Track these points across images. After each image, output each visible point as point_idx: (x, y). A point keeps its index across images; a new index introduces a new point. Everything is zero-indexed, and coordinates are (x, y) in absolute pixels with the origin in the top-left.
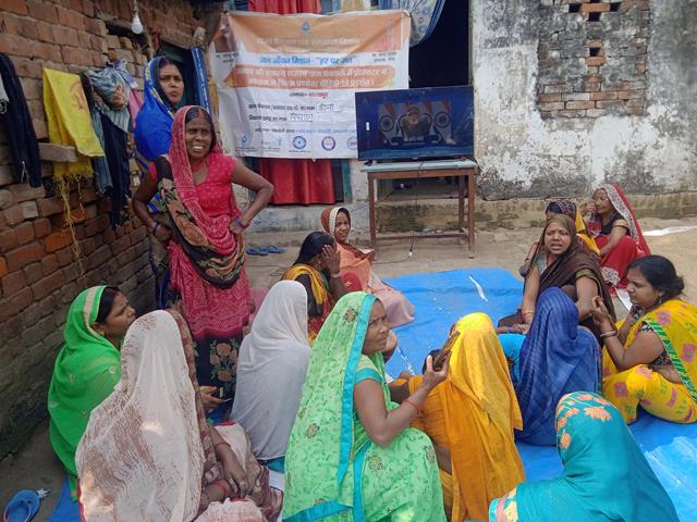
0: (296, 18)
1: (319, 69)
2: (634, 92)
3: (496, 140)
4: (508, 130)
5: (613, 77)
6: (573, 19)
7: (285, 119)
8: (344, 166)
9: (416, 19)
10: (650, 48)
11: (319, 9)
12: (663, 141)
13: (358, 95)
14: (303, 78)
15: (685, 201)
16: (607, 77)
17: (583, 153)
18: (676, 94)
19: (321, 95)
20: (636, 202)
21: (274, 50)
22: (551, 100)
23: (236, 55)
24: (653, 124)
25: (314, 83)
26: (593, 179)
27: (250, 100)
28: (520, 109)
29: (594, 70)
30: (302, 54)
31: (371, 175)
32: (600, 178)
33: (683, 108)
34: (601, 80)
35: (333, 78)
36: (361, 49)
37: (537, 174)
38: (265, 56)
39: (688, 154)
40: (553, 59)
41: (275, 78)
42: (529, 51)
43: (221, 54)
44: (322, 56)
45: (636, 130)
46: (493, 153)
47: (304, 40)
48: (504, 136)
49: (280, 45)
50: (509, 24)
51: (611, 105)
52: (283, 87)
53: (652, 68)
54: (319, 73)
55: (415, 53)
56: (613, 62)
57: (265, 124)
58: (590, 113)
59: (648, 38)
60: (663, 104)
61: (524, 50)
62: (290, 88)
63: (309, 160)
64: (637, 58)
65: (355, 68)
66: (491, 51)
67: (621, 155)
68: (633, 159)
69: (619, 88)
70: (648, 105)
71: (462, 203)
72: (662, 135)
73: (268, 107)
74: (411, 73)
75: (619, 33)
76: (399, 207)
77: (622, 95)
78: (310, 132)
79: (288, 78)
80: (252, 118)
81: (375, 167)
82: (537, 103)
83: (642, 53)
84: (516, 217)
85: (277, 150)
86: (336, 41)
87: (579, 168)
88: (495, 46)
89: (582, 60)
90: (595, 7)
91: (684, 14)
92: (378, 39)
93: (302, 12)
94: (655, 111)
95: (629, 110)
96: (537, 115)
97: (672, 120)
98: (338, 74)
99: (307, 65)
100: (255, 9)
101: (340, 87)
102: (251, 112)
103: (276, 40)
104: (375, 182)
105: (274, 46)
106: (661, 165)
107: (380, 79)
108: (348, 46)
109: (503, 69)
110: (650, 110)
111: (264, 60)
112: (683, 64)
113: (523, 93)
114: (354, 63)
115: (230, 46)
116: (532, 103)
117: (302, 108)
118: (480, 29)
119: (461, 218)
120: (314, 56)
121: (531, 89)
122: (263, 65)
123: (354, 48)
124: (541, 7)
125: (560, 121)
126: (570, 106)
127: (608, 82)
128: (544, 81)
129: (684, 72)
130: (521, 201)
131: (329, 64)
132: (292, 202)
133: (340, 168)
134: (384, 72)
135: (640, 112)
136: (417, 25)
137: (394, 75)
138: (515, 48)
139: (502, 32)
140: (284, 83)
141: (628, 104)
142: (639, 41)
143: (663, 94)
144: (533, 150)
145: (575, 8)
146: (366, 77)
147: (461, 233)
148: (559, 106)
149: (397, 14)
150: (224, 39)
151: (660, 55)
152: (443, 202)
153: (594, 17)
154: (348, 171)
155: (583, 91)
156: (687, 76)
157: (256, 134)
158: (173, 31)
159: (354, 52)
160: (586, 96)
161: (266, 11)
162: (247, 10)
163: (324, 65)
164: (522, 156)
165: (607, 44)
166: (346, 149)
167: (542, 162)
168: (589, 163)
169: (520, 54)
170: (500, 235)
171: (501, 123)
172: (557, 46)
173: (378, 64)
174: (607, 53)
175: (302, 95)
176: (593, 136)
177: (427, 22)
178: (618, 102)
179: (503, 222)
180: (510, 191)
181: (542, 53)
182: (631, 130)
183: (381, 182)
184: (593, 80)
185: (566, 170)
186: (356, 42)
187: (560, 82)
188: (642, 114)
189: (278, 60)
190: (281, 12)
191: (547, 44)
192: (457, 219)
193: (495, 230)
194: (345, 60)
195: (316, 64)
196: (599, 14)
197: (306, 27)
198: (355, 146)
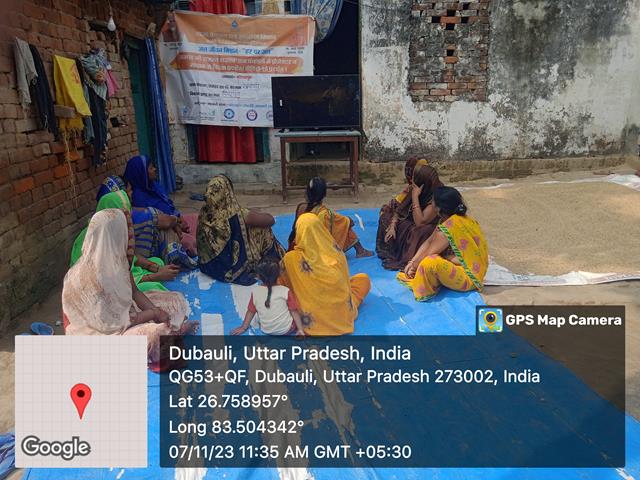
0: (227, 17)
1: (244, 58)
2: (479, 84)
3: (379, 116)
4: (388, 109)
5: (463, 72)
6: (435, 28)
7: (218, 95)
8: (264, 133)
9: (319, 22)
10: (490, 52)
11: (245, 12)
12: (500, 121)
13: (273, 79)
14: (232, 64)
15: (516, 166)
16: (459, 72)
17: (442, 128)
18: (508, 86)
19: (245, 77)
20: (481, 166)
21: (208, 41)
22: (420, 87)
23: (180, 44)
24: (493, 108)
25: (241, 69)
26: (450, 147)
27: (192, 80)
28: (397, 94)
29: (450, 67)
30: (232, 45)
31: (283, 140)
32: (455, 147)
33: (513, 97)
34: (455, 73)
35: (256, 65)
36: (277, 43)
37: (409, 143)
38: (204, 46)
39: (517, 131)
40: (420, 57)
41: (210, 63)
42: (402, 51)
43: (168, 44)
44: (247, 47)
45: (481, 112)
46: (377, 126)
47: (234, 34)
48: (385, 114)
49: (214, 38)
50: (388, 30)
51: (462, 93)
52: (217, 71)
53: (492, 67)
54: (245, 61)
55: (319, 48)
56: (463, 61)
57: (202, 99)
58: (447, 98)
59: (488, 45)
60: (499, 93)
61: (399, 49)
62: (222, 71)
63: (236, 128)
64: (481, 58)
65: (273, 58)
66: (375, 49)
67: (470, 130)
68: (479, 133)
69: (468, 80)
70: (490, 94)
71: (352, 163)
72: (499, 116)
73: (205, 85)
74: (315, 63)
75: (467, 39)
76: (307, 167)
77: (470, 86)
78: (237, 106)
79: (220, 64)
80: (192, 94)
81: (287, 133)
82: (409, 89)
83: (484, 54)
84: (394, 176)
85: (211, 119)
86: (258, 36)
87: (440, 139)
88: (377, 46)
89: (441, 59)
90: (451, 20)
91: (513, 28)
92: (290, 37)
93: (232, 13)
94: (494, 98)
95: (475, 97)
96: (409, 98)
97: (506, 105)
98: (259, 62)
99: (236, 54)
100: (195, 10)
101: (261, 72)
102: (191, 89)
103: (212, 34)
104: (287, 144)
105: (210, 39)
106: (499, 139)
107: (292, 67)
108: (267, 41)
109: (384, 63)
110: (490, 97)
111: (201, 49)
112: (514, 64)
113: (399, 82)
114: (272, 54)
115: (175, 37)
116: (405, 90)
117: (231, 87)
118: (367, 33)
119: (352, 176)
120: (241, 47)
121: (404, 79)
122: (201, 53)
123: (271, 43)
124: (411, 18)
125: (426, 103)
126: (433, 92)
127: (460, 75)
128: (414, 73)
129: (514, 70)
130: (397, 164)
131: (253, 54)
132: (222, 160)
133: (261, 135)
134: (295, 62)
135: (483, 98)
136: (320, 27)
137: (302, 64)
138: (392, 48)
139: (383, 36)
140: (217, 67)
141: (475, 92)
142: (482, 46)
143: (499, 86)
144: (406, 125)
145: (436, 20)
146: (282, 65)
147: (350, 187)
148: (424, 92)
149: (304, 19)
150: (170, 31)
151: (497, 57)
152: (340, 163)
153: (450, 27)
154: (267, 137)
155: (443, 82)
156: (516, 74)
157: (195, 106)
158: (132, 27)
159: (272, 45)
160: (444, 86)
161: (204, 11)
162: (188, 9)
163: (249, 55)
164: (398, 129)
165: (459, 47)
166: (265, 120)
167: (413, 134)
168: (446, 136)
169: (396, 52)
170: (381, 189)
171: (382, 104)
172: (423, 47)
173: (293, 55)
174: (460, 54)
175: (231, 77)
176: (449, 115)
177: (328, 25)
178: (467, 91)
179: (384, 180)
180: (390, 155)
181: (412, 53)
182: (477, 112)
183: (293, 147)
184: (449, 74)
185: (429, 141)
186: (274, 38)
187: (425, 74)
188: (485, 100)
189: (213, 49)
190: (216, 12)
191: (416, 46)
192: (349, 176)
193: (378, 185)
194: (265, 52)
195: (242, 53)
196: (453, 25)
197: (235, 24)
198: (272, 118)
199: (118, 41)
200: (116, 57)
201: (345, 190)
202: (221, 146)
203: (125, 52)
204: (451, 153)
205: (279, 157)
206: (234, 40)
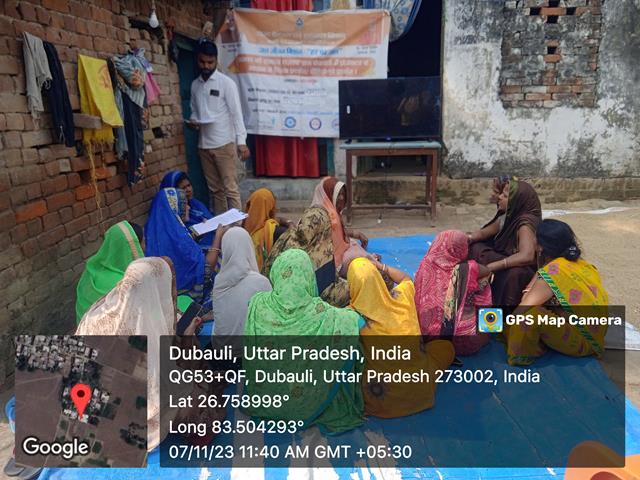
0: (291, 15)
1: (308, 59)
2: (586, 86)
3: (463, 125)
4: (474, 117)
5: (568, 73)
6: (533, 21)
7: (279, 102)
8: (329, 145)
9: (396, 17)
10: (601, 48)
11: (311, 8)
12: (611, 131)
13: (341, 83)
14: (295, 67)
15: (629, 186)
16: (562, 73)
17: (539, 139)
18: (623, 90)
19: (310, 81)
20: (585, 184)
21: (269, 41)
22: (513, 91)
23: (239, 45)
24: (603, 115)
25: (305, 72)
26: (547, 162)
27: (250, 84)
28: (485, 99)
29: (551, 67)
30: (296, 46)
31: (349, 153)
32: (553, 162)
33: (629, 102)
34: (557, 74)
35: (322, 67)
36: (346, 43)
37: (497, 157)
38: (264, 47)
39: (633, 143)
40: (515, 55)
41: (272, 66)
42: (494, 48)
43: (226, 45)
44: (312, 47)
45: (588, 120)
46: (459, 136)
47: (299, 33)
48: (470, 122)
49: (277, 38)
50: (476, 24)
51: (565, 97)
52: (278, 74)
53: (603, 66)
54: (310, 63)
55: (393, 47)
56: (568, 60)
57: (261, 106)
58: (547, 103)
59: (600, 40)
60: (612, 98)
61: (489, 46)
62: (284, 74)
63: (298, 138)
64: (589, 56)
65: (341, 59)
66: (460, 47)
67: (573, 142)
68: (584, 146)
69: (573, 82)
70: (599, 99)
71: (428, 180)
72: (611, 126)
73: (264, 91)
74: (389, 65)
75: (574, 34)
76: (376, 182)
77: (575, 89)
78: (299, 113)
79: (282, 66)
80: (250, 100)
81: (354, 145)
82: (500, 93)
83: (594, 51)
84: (478, 194)
85: (270, 128)
86: (325, 35)
87: (535, 152)
88: (464, 43)
89: (540, 57)
90: (553, 11)
91: (632, 19)
92: (362, 34)
93: (297, 9)
94: (605, 104)
95: (581, 103)
96: (499, 104)
97: (620, 112)
98: (326, 63)
99: (300, 56)
100: (256, 7)
101: (328, 75)
102: (249, 95)
103: (274, 34)
104: (354, 158)
105: (271, 38)
106: (609, 153)
107: (362, 69)
108: (335, 40)
109: (471, 63)
110: (601, 102)
111: (263, 50)
112: (631, 63)
113: (488, 85)
114: (340, 54)
115: (233, 37)
116: (495, 94)
117: (294, 93)
118: (451, 28)
119: (428, 193)
120: (306, 47)
121: (494, 82)
122: (261, 54)
123: (339, 42)
124: (505, 10)
125: (519, 111)
126: (530, 97)
127: (563, 77)
128: (507, 74)
129: (632, 70)
130: (483, 180)
131: (319, 55)
132: (282, 174)
133: (326, 146)
134: (366, 63)
135: (591, 104)
136: (396, 22)
137: (374, 66)
138: (481, 45)
139: (470, 31)
140: (279, 70)
141: (581, 96)
142: (592, 42)
143: (612, 89)
144: (495, 135)
145: (535, 12)
146: (350, 67)
147: (425, 207)
148: (518, 97)
149: (379, 13)
150: (229, 32)
151: (610, 54)
152: (414, 179)
153: (552, 19)
154: (332, 148)
155: (541, 83)
156: (634, 74)
157: (252, 114)
158: (185, 24)
159: (341, 45)
160: (543, 89)
161: (266, 8)
162: (250, 7)
163: (314, 56)
164: (485, 140)
165: (563, 44)
166: (330, 130)
167: (503, 146)
168: (544, 149)
169: (486, 50)
170: (462, 209)
171: (467, 111)
172: (519, 44)
173: (362, 56)
174: (563, 52)
175: (294, 81)
176: (549, 124)
177: (405, 20)
178: (571, 95)
179: (466, 198)
180: (473, 171)
181: (505, 50)
182: (584, 119)
183: (361, 160)
184: (549, 75)
185: (523, 154)
186: (342, 36)
187: (520, 76)
188: (593, 106)
189: (275, 50)
190: (279, 9)
191: (510, 42)
192: (424, 194)
193: (458, 204)
194: (333, 52)
195: (306, 54)
196: (556, 17)
197: (299, 23)
198: (338, 127)
199: (166, 41)
200: (163, 59)
201: (420, 210)
202: (281, 159)
203: (173, 54)
204: (548, 169)
205: (344, 171)
206: (298, 40)
